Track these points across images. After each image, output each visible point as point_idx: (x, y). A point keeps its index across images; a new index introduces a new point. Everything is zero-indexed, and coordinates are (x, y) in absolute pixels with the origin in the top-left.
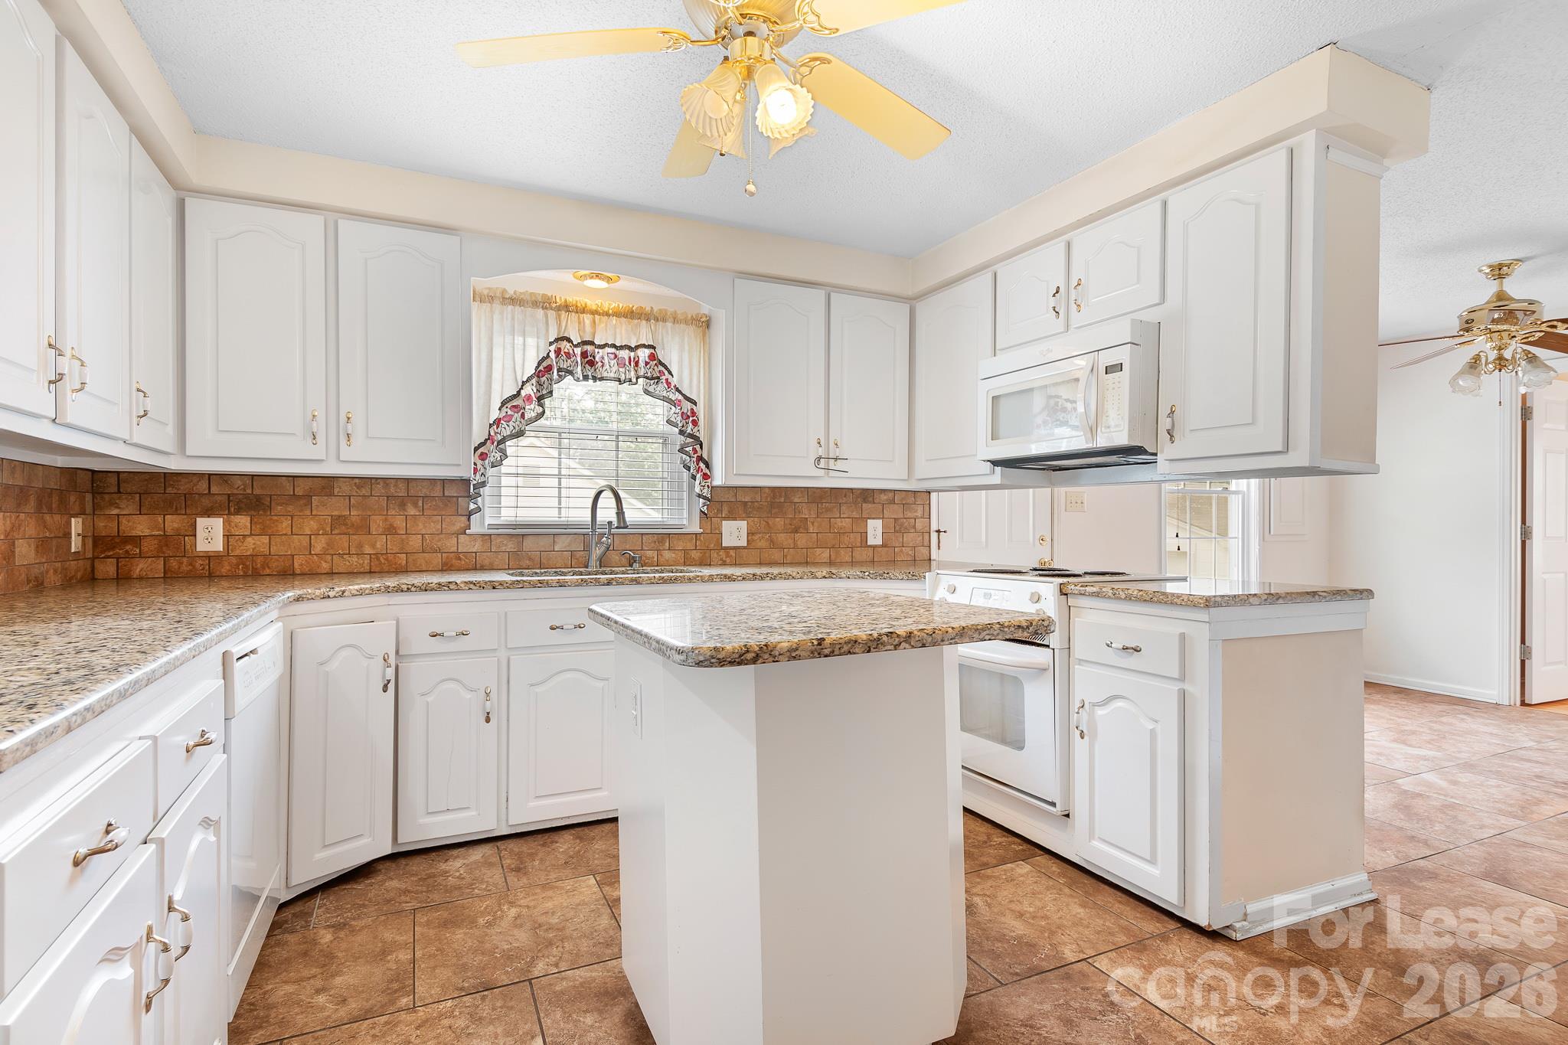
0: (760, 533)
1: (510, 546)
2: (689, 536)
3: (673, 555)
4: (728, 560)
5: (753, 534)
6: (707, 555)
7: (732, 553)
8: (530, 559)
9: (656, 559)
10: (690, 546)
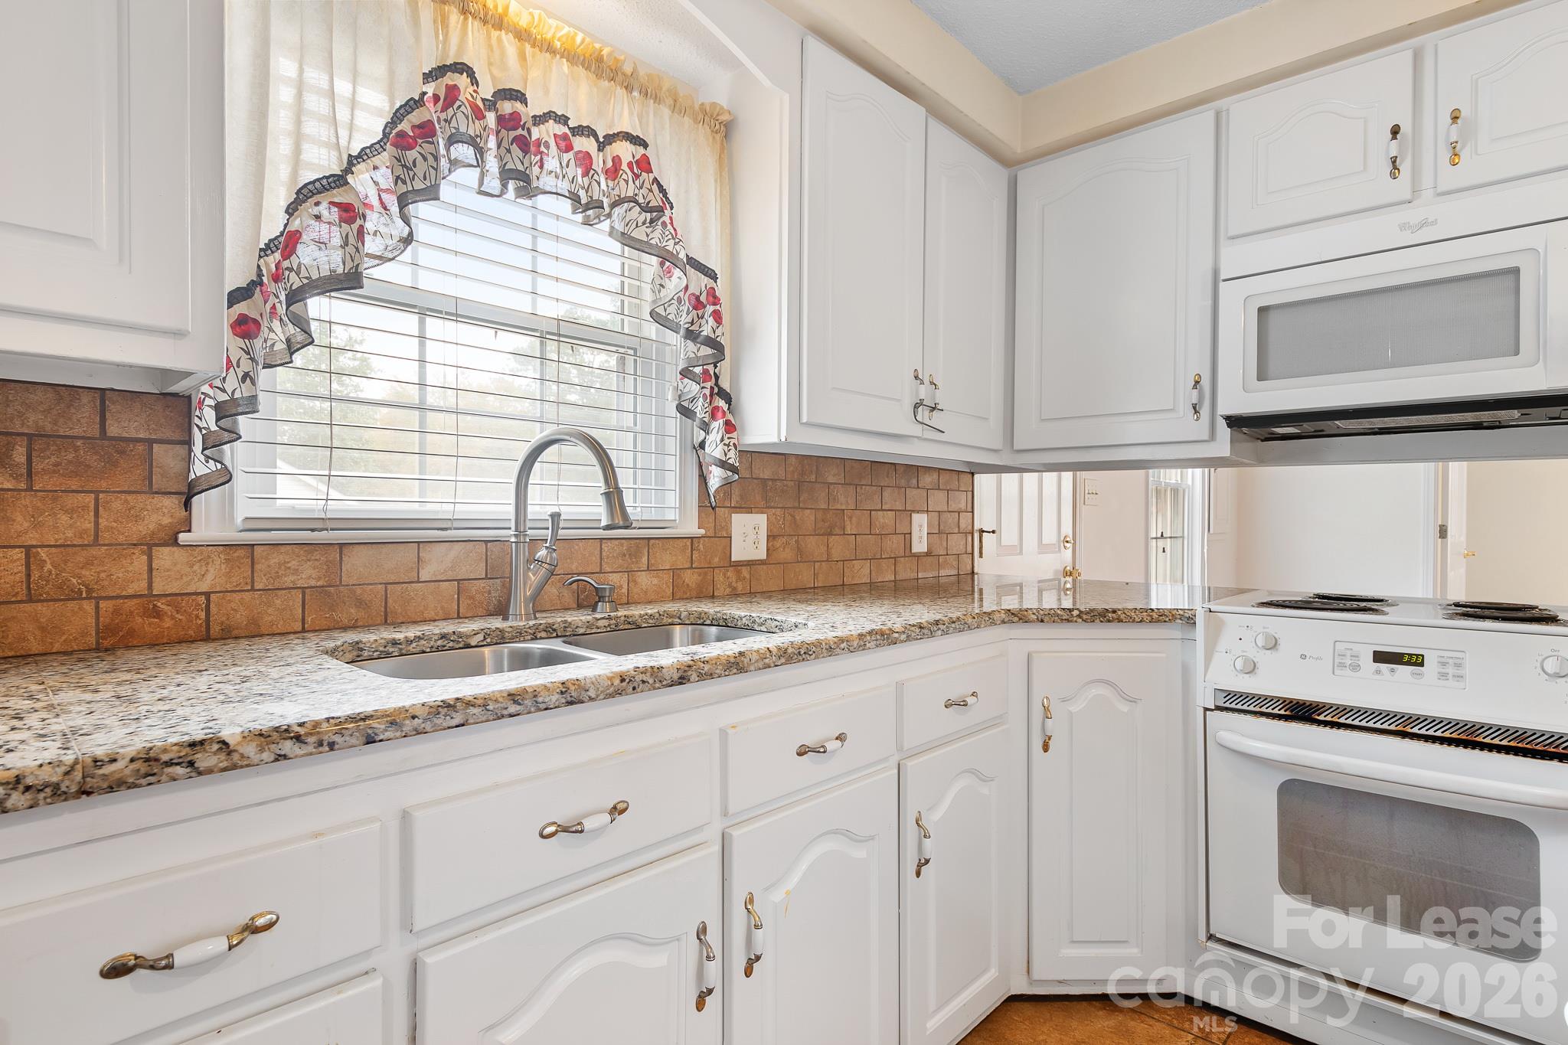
0: (783, 536)
1: (308, 574)
2: (681, 543)
3: (655, 581)
4: (740, 586)
5: (775, 537)
6: (710, 577)
7: (745, 571)
8: (360, 603)
9: (625, 591)
10: (682, 561)
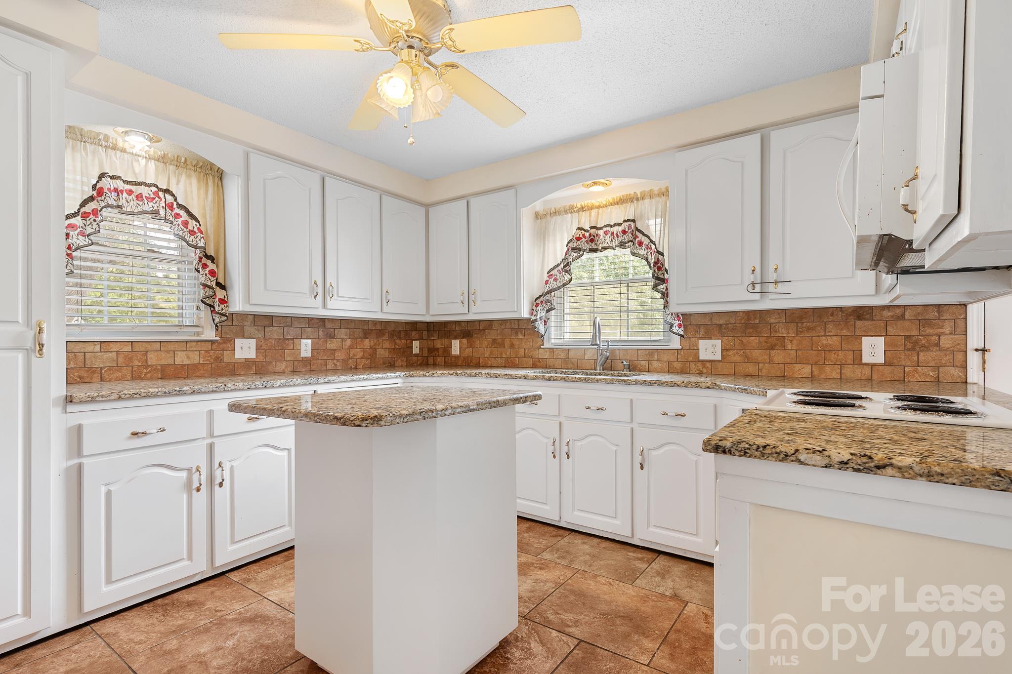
0: (734, 350)
1: (563, 356)
2: (673, 351)
3: (660, 365)
4: (705, 371)
5: (727, 350)
6: (687, 365)
7: (708, 365)
8: (572, 363)
9: (647, 367)
10: (673, 358)
